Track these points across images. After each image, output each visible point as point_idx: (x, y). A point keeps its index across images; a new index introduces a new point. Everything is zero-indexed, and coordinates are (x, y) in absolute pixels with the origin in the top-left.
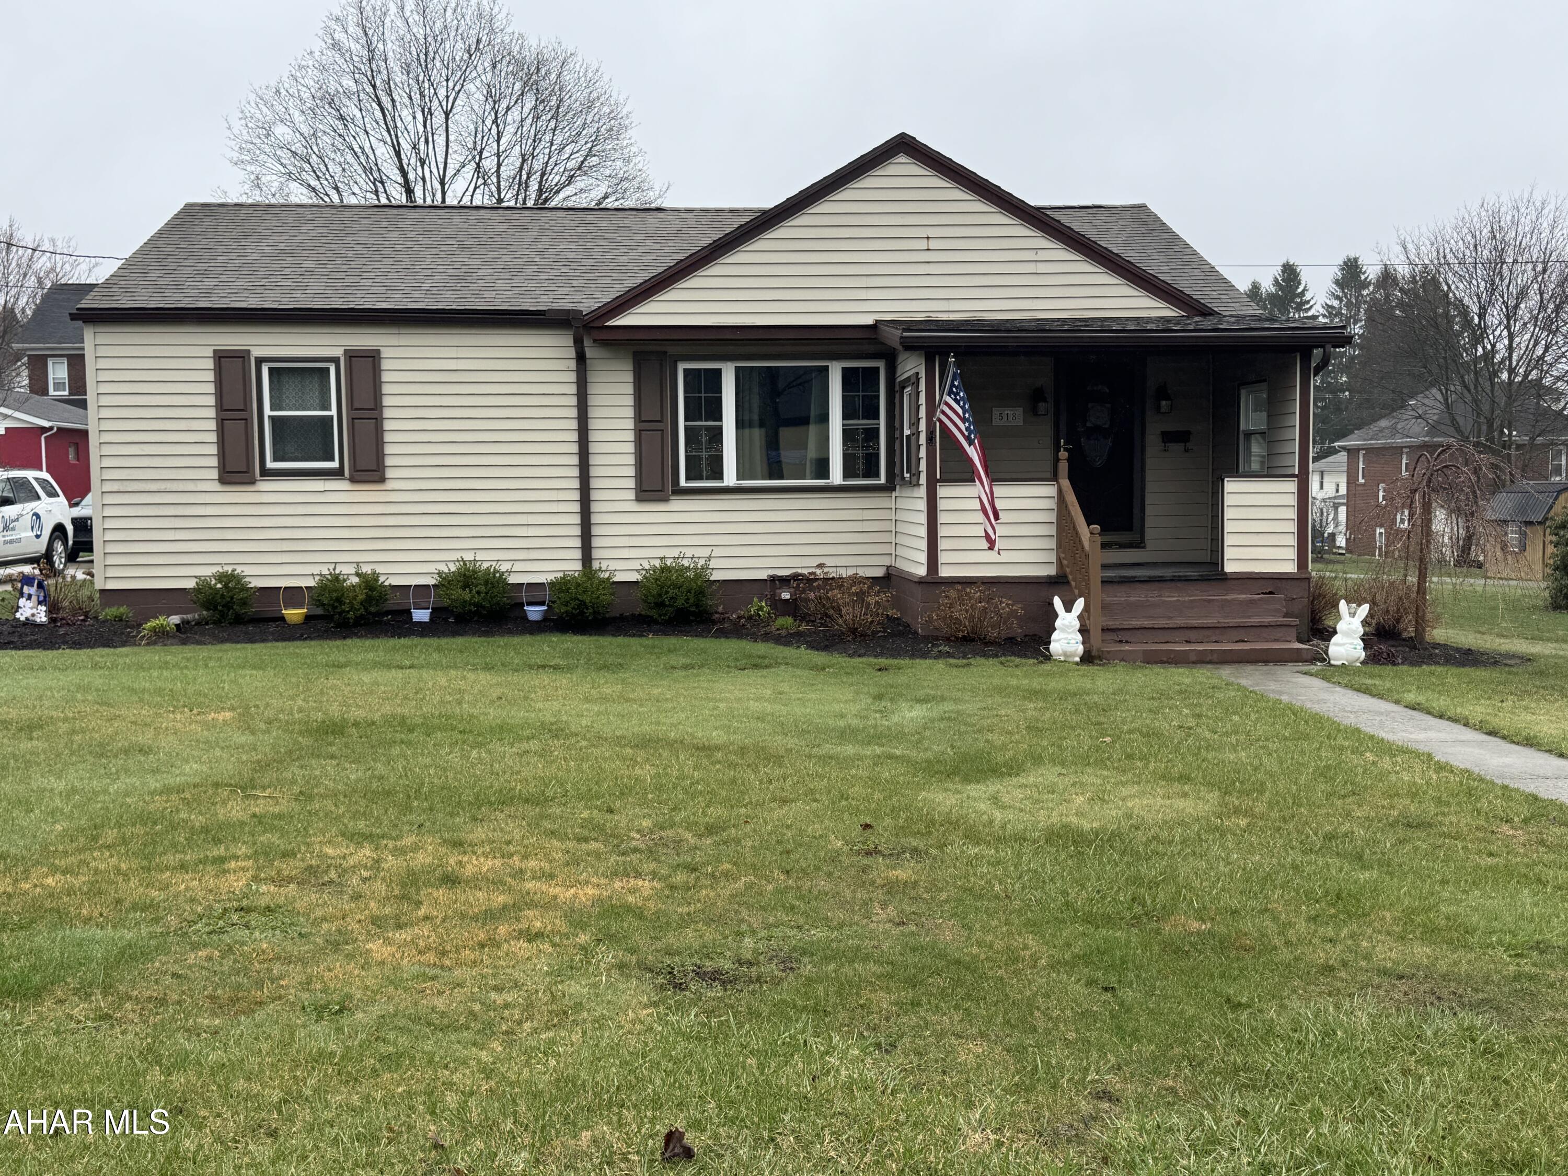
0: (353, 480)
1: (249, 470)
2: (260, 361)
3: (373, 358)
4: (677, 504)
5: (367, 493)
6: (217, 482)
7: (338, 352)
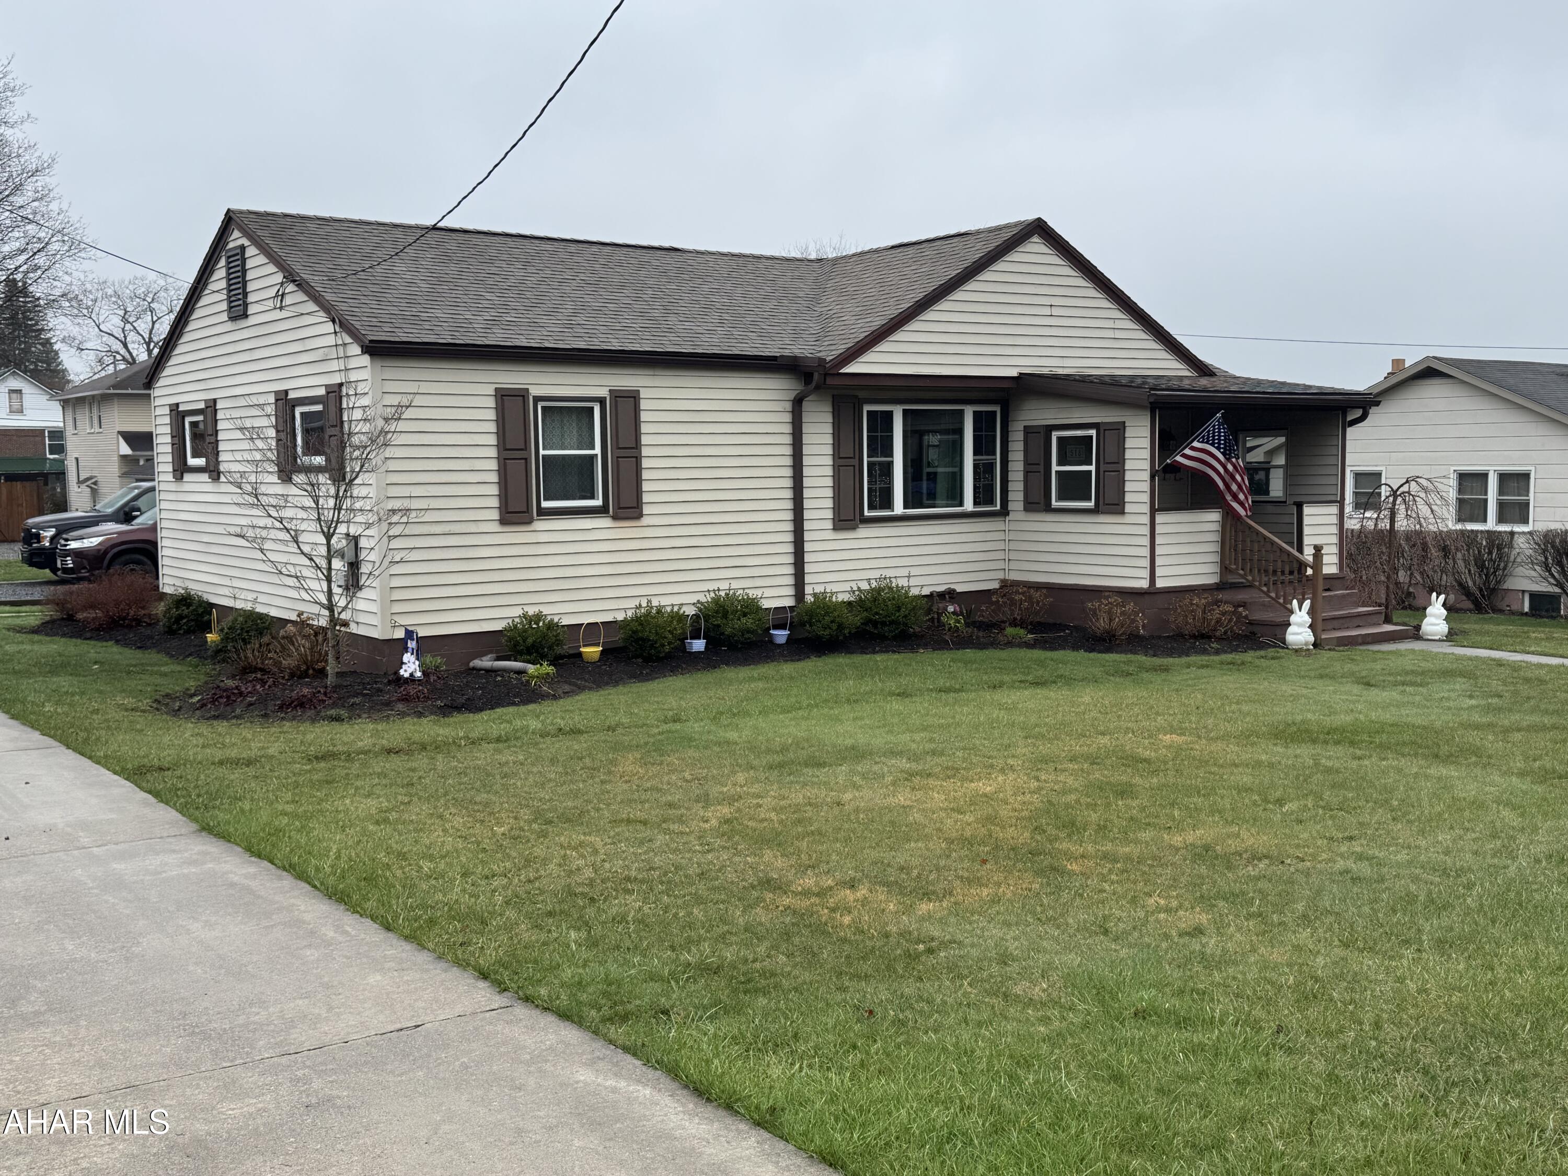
0: (615, 518)
1: (528, 510)
2: (537, 399)
3: (633, 397)
4: (864, 532)
5: (626, 530)
6: (498, 523)
7: (603, 392)
